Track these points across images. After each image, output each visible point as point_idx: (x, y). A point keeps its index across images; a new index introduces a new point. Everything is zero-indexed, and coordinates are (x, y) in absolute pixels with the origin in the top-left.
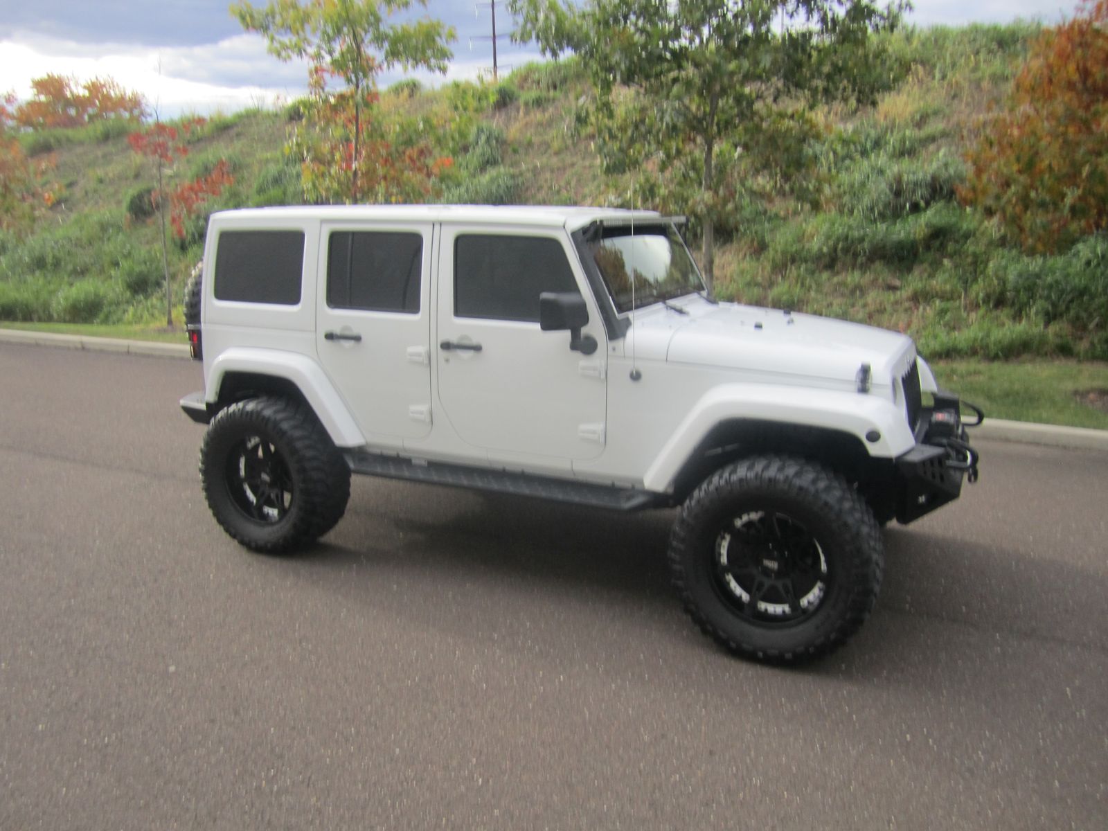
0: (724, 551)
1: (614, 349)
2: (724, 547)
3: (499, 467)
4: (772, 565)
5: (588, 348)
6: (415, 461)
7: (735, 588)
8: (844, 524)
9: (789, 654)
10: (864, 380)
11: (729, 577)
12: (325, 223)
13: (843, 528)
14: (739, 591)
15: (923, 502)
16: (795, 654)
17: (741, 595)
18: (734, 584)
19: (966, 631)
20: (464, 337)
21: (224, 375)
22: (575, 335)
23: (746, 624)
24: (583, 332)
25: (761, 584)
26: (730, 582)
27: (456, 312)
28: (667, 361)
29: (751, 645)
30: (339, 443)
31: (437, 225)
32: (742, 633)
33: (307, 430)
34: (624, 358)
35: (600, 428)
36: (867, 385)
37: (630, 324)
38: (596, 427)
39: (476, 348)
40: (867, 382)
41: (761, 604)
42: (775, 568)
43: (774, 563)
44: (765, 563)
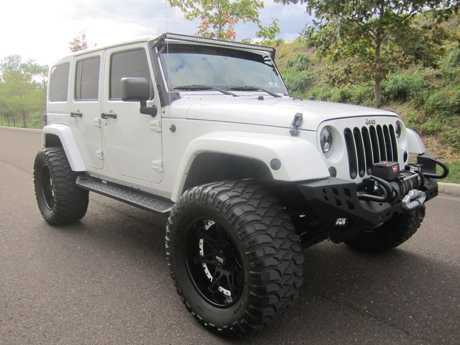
0: (201, 247)
1: (164, 112)
2: (201, 244)
3: (130, 186)
4: (221, 260)
5: (153, 112)
6: (103, 181)
7: (208, 274)
8: (245, 232)
9: (220, 328)
10: (297, 126)
11: (205, 266)
12: (75, 57)
13: (243, 236)
14: (210, 276)
15: (342, 225)
16: (223, 329)
17: (210, 279)
18: (207, 271)
19: (396, 336)
20: (111, 111)
21: (45, 135)
22: (143, 104)
23: (203, 301)
24: (149, 103)
25: (218, 273)
26: (205, 268)
27: (110, 97)
28: (187, 119)
29: (202, 317)
30: (73, 170)
31: (105, 50)
32: (198, 307)
33: (62, 163)
34: (168, 118)
35: (159, 162)
36: (298, 130)
37: (180, 98)
38: (158, 161)
39: (115, 117)
40: (298, 128)
41: (220, 287)
42: (222, 263)
43: (221, 258)
44: (217, 258)
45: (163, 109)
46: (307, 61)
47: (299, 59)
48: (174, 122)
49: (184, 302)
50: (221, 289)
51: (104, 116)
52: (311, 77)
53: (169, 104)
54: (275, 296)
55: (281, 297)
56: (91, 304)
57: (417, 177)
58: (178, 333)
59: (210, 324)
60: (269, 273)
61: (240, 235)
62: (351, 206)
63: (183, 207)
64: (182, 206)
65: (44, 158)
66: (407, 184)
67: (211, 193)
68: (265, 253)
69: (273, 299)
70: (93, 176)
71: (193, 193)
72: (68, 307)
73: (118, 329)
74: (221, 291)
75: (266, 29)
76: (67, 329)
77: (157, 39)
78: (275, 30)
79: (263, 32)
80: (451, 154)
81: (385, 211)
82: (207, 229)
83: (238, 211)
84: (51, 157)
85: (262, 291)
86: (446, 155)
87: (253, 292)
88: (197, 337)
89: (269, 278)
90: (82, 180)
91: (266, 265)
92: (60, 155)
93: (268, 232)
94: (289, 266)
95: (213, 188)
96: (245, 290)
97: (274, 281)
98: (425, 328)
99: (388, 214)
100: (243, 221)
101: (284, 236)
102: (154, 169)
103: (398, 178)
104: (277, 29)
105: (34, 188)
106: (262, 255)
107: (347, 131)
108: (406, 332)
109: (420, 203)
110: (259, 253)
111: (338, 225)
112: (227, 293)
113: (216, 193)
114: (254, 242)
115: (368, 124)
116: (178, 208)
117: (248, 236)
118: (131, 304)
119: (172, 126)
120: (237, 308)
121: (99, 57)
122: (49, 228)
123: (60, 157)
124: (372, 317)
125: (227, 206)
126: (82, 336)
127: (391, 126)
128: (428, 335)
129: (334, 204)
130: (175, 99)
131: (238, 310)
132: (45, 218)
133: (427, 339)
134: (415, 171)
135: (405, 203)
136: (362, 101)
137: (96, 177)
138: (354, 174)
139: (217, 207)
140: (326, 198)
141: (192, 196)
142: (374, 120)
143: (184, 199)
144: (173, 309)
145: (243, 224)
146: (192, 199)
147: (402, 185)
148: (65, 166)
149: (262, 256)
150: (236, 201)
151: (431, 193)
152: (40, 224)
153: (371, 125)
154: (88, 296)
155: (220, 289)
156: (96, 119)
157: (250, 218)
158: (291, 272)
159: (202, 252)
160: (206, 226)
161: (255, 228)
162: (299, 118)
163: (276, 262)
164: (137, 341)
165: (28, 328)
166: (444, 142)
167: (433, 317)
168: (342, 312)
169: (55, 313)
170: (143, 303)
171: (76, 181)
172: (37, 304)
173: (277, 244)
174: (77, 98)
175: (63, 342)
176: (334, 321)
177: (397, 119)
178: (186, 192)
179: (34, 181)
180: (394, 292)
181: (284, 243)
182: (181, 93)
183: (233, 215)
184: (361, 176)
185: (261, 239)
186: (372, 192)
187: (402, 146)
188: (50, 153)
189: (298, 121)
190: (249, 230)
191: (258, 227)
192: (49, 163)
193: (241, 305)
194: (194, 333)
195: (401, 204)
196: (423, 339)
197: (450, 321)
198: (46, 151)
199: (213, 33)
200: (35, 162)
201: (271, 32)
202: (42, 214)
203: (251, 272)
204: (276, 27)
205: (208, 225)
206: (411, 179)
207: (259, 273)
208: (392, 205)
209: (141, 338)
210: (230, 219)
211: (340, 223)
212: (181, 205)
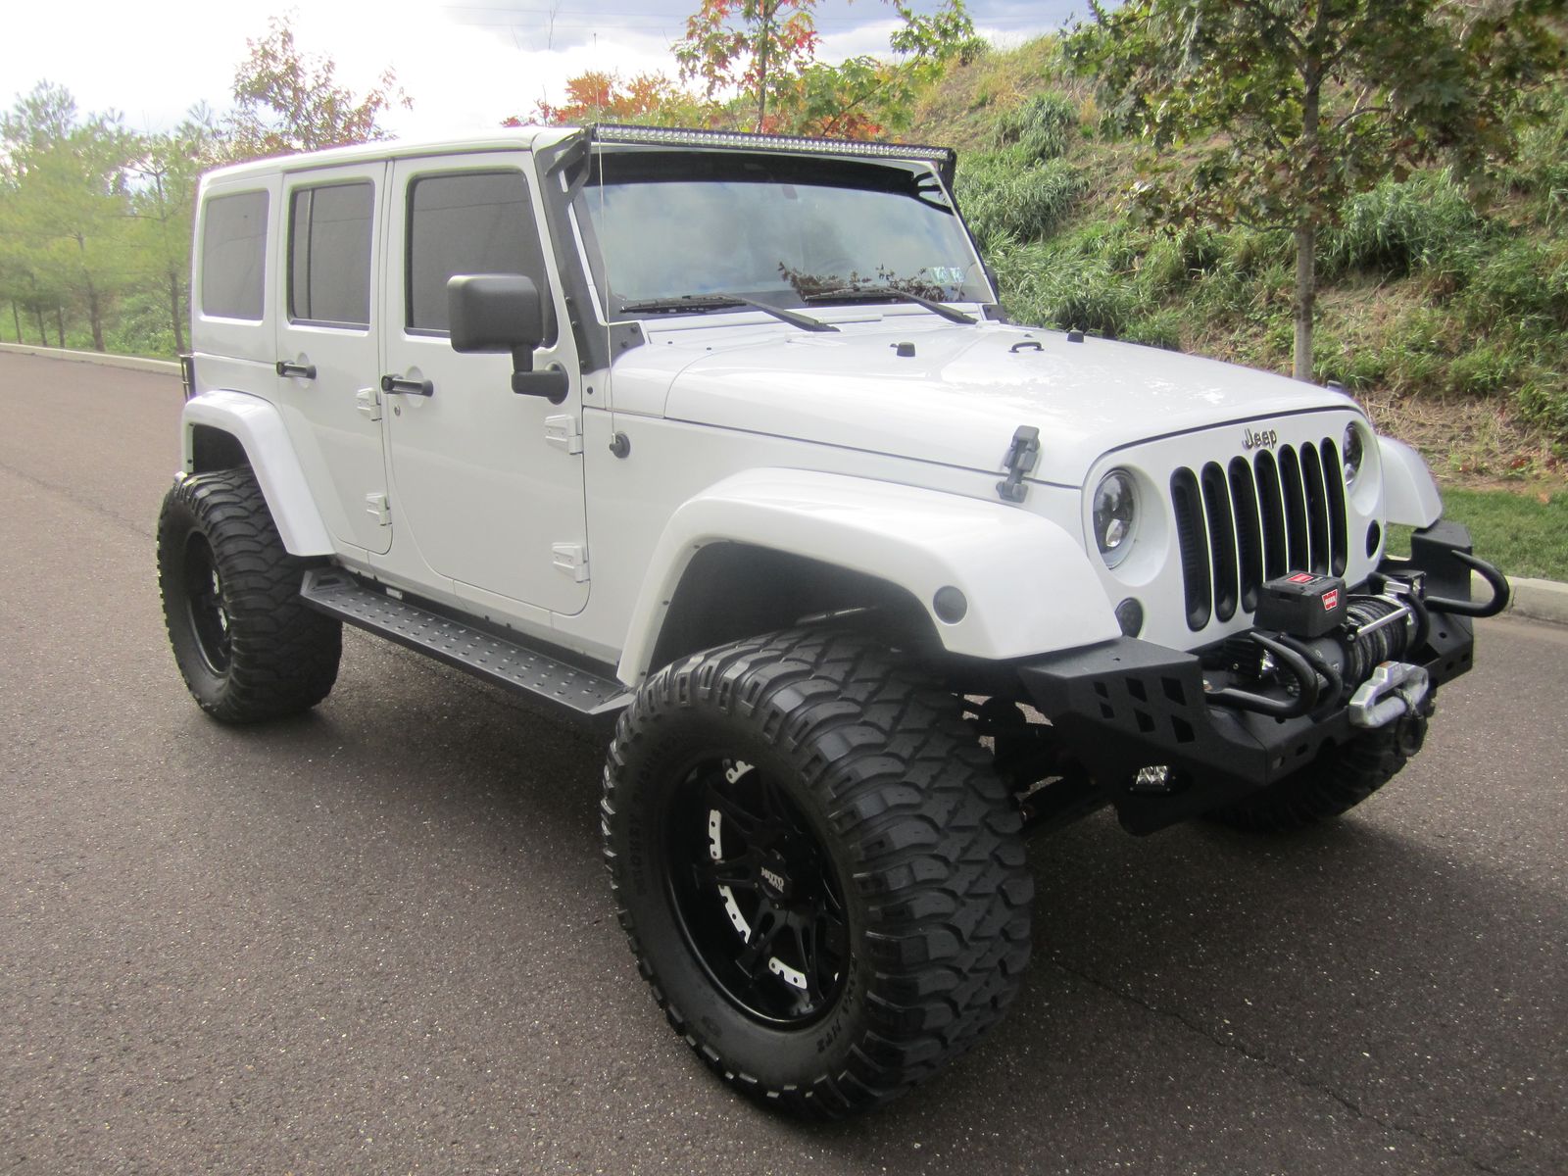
0: (715, 833)
1: (590, 391)
2: (713, 824)
3: (481, 614)
4: (777, 881)
5: (553, 388)
6: (390, 592)
7: (734, 916)
8: (853, 813)
9: (774, 1091)
10: (1022, 472)
11: (726, 892)
12: (287, 176)
13: (848, 825)
14: (741, 924)
15: (1156, 784)
16: (783, 1094)
17: (743, 933)
18: (732, 907)
19: (1317, 1117)
20: (414, 370)
21: (192, 428)
22: (523, 363)
23: (721, 1002)
24: (541, 356)
25: (769, 920)
26: (726, 899)
27: (410, 323)
28: (665, 418)
29: (718, 1053)
30: (290, 550)
31: (390, 164)
32: (705, 1020)
33: (252, 525)
34: (605, 409)
35: (576, 550)
36: (1024, 482)
37: (640, 342)
38: (573, 547)
39: (427, 390)
40: (1025, 475)
41: (774, 960)
42: (780, 889)
43: (776, 877)
44: (766, 873)
45: (589, 380)
46: (1068, 122)
47: (1041, 115)
48: (627, 424)
49: (663, 1004)
50: (778, 966)
51: (389, 384)
52: (1080, 180)
53: (606, 365)
54: (944, 1005)
55: (961, 1006)
56: (370, 1002)
57: (1403, 619)
58: (645, 1099)
59: (743, 1076)
60: (924, 938)
61: (839, 821)
62: (1184, 731)
63: (659, 717)
64: (656, 713)
65: (193, 512)
66: (1369, 645)
67: (748, 680)
68: (915, 878)
69: (937, 1015)
70: (355, 570)
71: (689, 677)
72: (298, 1012)
73: (461, 1088)
74: (778, 973)
75: (923, 23)
76: (301, 1087)
77: (563, 143)
78: (957, 26)
79: (916, 32)
80: (1551, 463)
81: (1292, 740)
82: (732, 781)
83: (830, 746)
84: (215, 506)
85: (904, 991)
86: (1531, 469)
87: (875, 993)
88: (702, 1113)
89: (926, 952)
90: (321, 583)
91: (917, 916)
92: (246, 499)
93: (925, 811)
94: (989, 912)
95: (753, 665)
96: (853, 983)
97: (945, 962)
98: (1410, 1091)
99: (1302, 750)
100: (849, 779)
101: (974, 821)
102: (558, 568)
103: (1342, 628)
104: (962, 22)
105: (161, 602)
106: (904, 883)
107: (1182, 480)
108: (1347, 1105)
109: (1408, 706)
110: (897, 879)
111: (1146, 785)
112: (796, 980)
113: (764, 682)
114: (881, 844)
115: (1249, 447)
116: (643, 719)
117: (862, 825)
118: (496, 1004)
119: (618, 437)
120: (828, 1034)
121: (367, 184)
122: (212, 732)
123: (245, 508)
124: (1244, 1052)
125: (796, 729)
126: (349, 1109)
127: (1328, 445)
128: (1417, 1114)
129: (1131, 725)
130: (625, 347)
131: (830, 1041)
132: (200, 702)
133: (1411, 1130)
134: (1400, 596)
135: (1358, 710)
136: (1254, 272)
137: (364, 573)
138: (1199, 614)
139: (767, 729)
140: (1107, 711)
141: (687, 687)
142: (1272, 433)
143: (660, 692)
144: (625, 1021)
145: (849, 787)
146: (688, 697)
147: (1353, 650)
148: (263, 538)
149: (904, 888)
150: (824, 711)
151: (1449, 666)
152: (186, 722)
153: (1262, 448)
154: (360, 975)
155: (773, 966)
156: (364, 392)
157: (869, 767)
158: (995, 931)
159: (716, 850)
160: (731, 771)
161: (883, 800)
162: (1029, 446)
163: (946, 905)
164: (517, 1126)
165: (180, 1082)
166: (1528, 421)
167: (1435, 1055)
168: (1151, 1037)
169: (260, 1031)
170: (532, 999)
171: (299, 586)
172: (201, 1001)
173: (952, 848)
174: (297, 314)
175: (292, 1129)
176: (1127, 1067)
177: (1350, 416)
178: (669, 668)
179: (160, 579)
180: (1323, 970)
181: (974, 842)
182: (646, 325)
183: (817, 758)
184: (1224, 617)
185: (904, 834)
186: (1252, 679)
187: (1362, 504)
188: (213, 493)
189: (1023, 455)
190: (866, 805)
191: (894, 796)
192: (209, 528)
193: (839, 1029)
194: (693, 1102)
195: (1348, 710)
196: (1398, 1129)
197: (1489, 1071)
198: (200, 486)
199: (741, 35)
200: (162, 517)
201: (944, 33)
202: (190, 687)
203: (870, 934)
204: (960, 14)
205: (736, 770)
206: (1385, 627)
207: (894, 939)
208: (1316, 720)
209: (533, 1115)
210: (807, 770)
211: (1152, 779)
212: (652, 709)
